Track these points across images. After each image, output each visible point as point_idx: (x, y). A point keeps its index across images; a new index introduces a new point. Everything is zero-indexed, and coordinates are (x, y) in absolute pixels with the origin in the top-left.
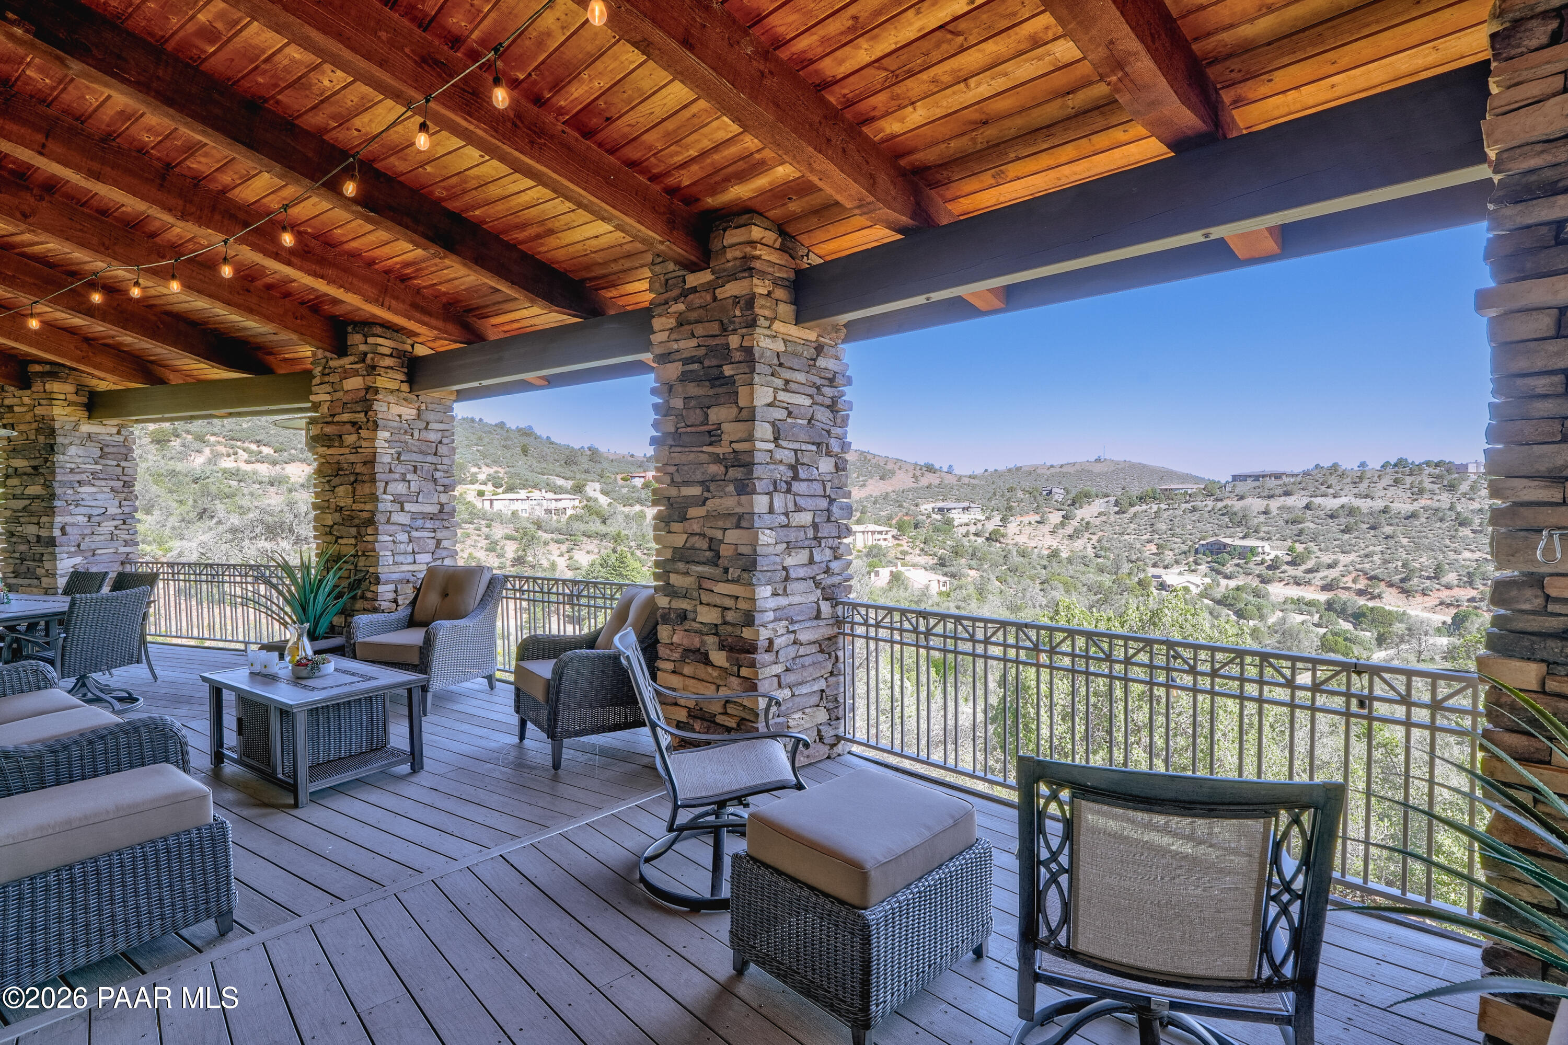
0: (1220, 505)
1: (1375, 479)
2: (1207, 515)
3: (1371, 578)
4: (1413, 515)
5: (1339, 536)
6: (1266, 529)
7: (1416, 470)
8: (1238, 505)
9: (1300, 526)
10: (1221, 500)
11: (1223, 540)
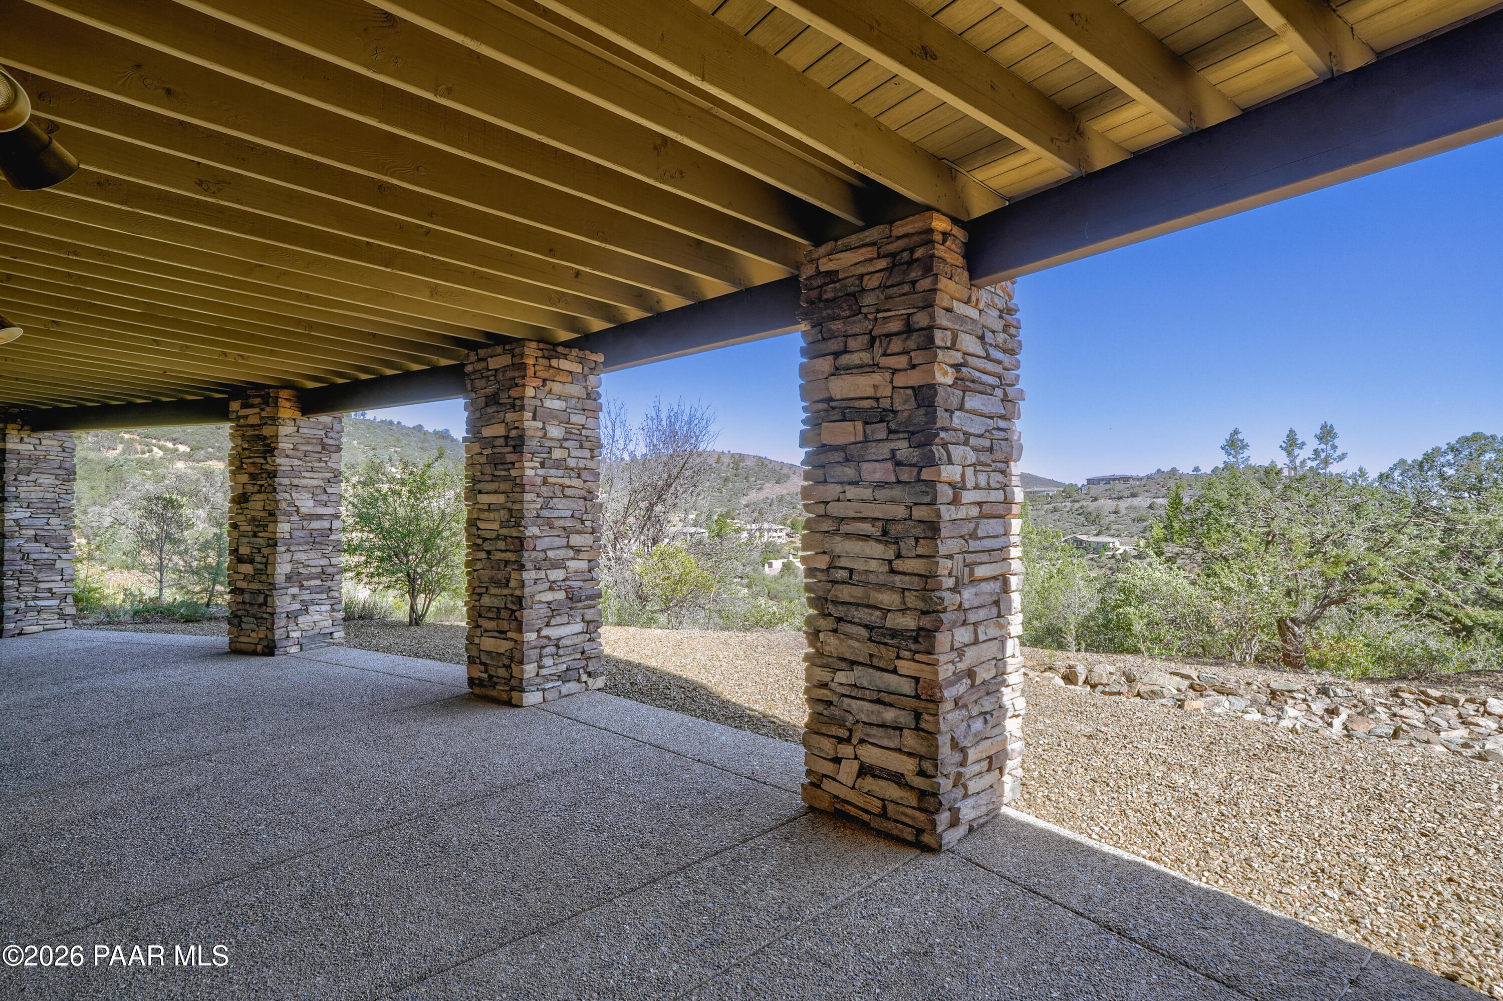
0: (1077, 505)
2: (1066, 515)
6: (1116, 527)
8: (1092, 506)
9: (1145, 524)
10: (1078, 501)
11: (1080, 537)
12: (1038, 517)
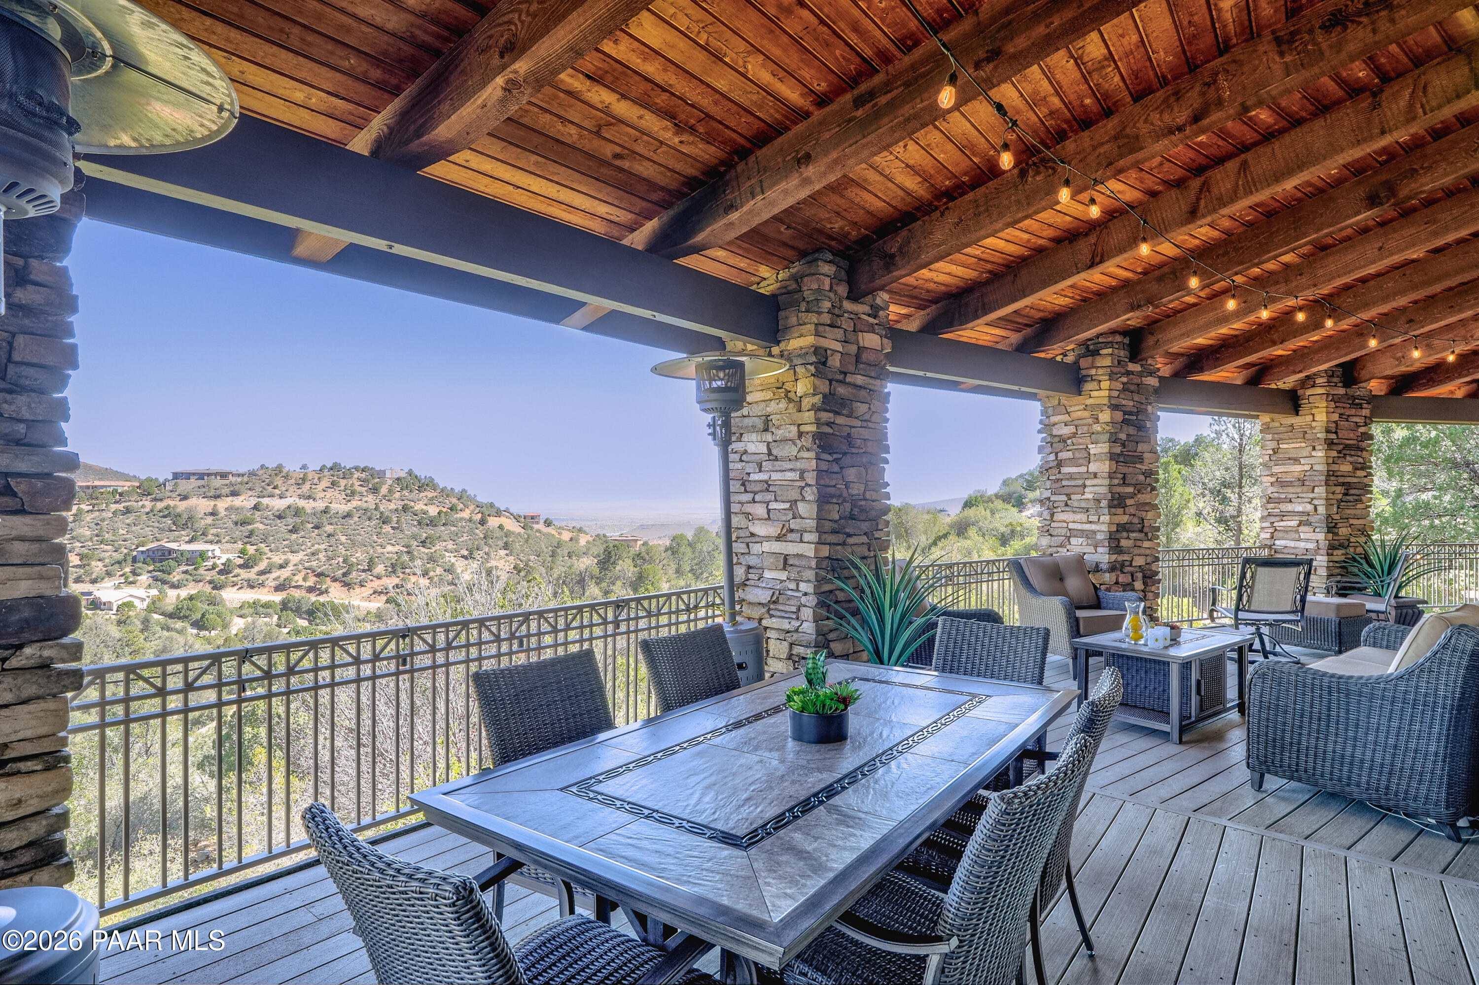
0: (160, 505)
1: (316, 481)
2: (144, 517)
3: (319, 575)
4: (348, 515)
5: (287, 536)
6: (214, 531)
7: (347, 474)
8: (181, 506)
9: (250, 527)
10: (161, 500)
11: (167, 545)
12: (103, 520)
